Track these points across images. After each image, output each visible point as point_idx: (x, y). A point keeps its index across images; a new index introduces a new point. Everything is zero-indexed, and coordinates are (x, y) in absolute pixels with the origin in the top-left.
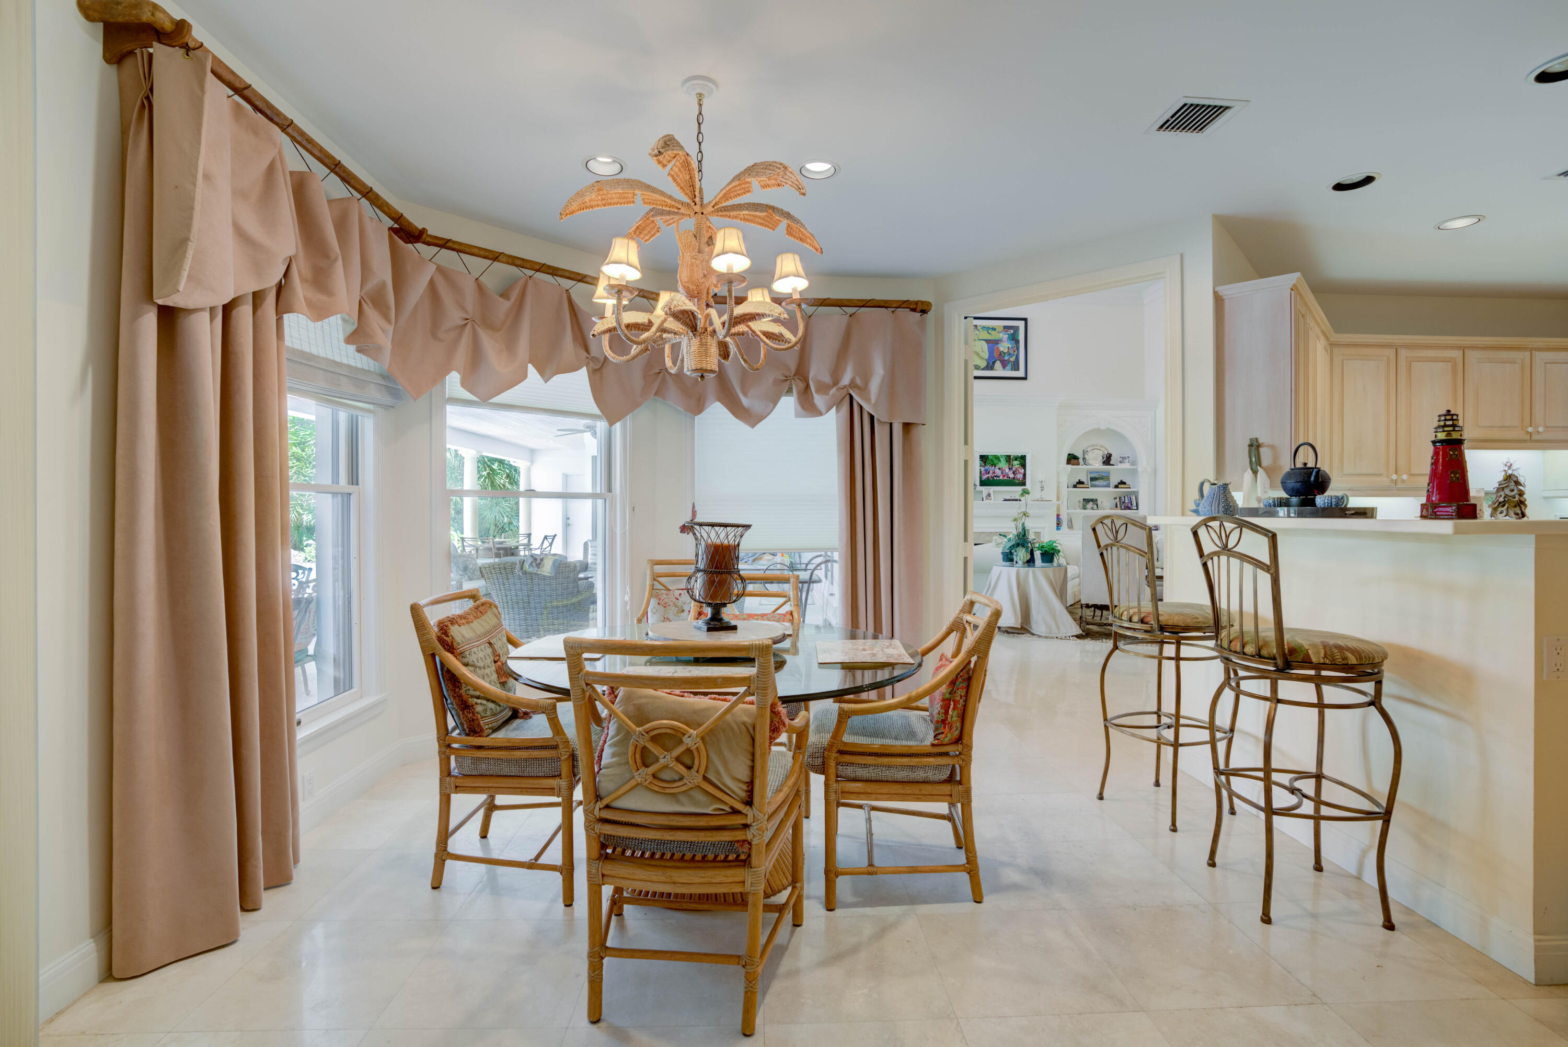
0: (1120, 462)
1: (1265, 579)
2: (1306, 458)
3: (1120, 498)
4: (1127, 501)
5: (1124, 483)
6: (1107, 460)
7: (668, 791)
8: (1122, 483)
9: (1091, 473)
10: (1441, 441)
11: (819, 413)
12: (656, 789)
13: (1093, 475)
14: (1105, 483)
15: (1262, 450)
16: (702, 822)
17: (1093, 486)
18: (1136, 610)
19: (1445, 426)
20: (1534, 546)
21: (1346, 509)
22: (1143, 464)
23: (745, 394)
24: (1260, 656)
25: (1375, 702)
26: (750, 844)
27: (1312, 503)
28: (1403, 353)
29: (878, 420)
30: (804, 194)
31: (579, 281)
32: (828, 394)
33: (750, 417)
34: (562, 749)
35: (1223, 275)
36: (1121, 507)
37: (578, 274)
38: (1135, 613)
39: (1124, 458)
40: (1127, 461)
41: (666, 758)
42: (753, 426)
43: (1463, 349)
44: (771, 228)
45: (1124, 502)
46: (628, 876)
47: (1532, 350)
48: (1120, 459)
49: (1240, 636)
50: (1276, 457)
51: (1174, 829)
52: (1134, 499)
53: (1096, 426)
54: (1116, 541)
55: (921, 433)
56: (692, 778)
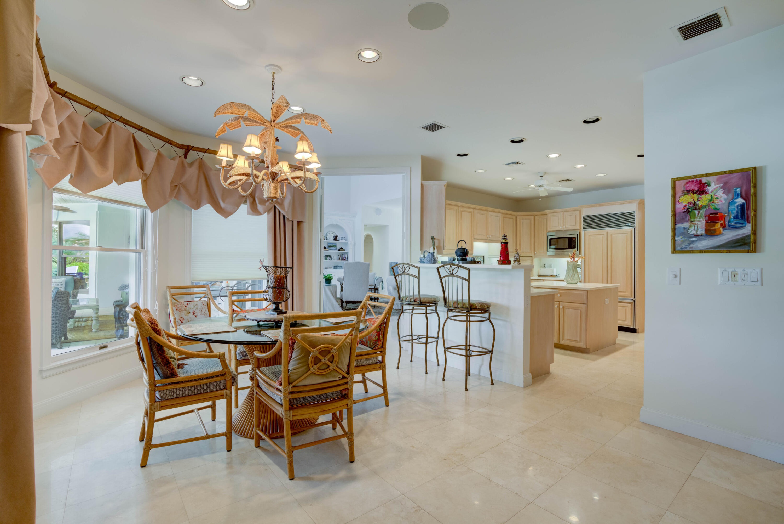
0: (341, 239)
2: (462, 245)
3: (341, 255)
4: (343, 257)
6: (336, 238)
7: (323, 373)
8: (342, 248)
9: (329, 243)
10: (504, 243)
11: (260, 214)
12: (319, 373)
13: (330, 245)
14: (335, 248)
15: (435, 240)
16: (334, 384)
17: (330, 250)
18: (412, 297)
19: (504, 238)
20: (524, 272)
21: (476, 261)
22: (350, 241)
23: (224, 201)
24: (463, 308)
25: (489, 319)
26: (348, 389)
27: (466, 259)
28: (460, 209)
29: (288, 219)
30: (332, 133)
31: (139, 130)
32: (265, 205)
33: (225, 213)
34: (227, 375)
35: (422, 178)
36: (341, 259)
37: (139, 126)
38: (411, 298)
39: (342, 238)
40: (344, 239)
41: (325, 360)
42: (226, 217)
43: (473, 209)
44: (294, 137)
45: (342, 257)
46: (305, 413)
47: (488, 211)
48: (341, 238)
49: (457, 302)
50: (439, 243)
51: (426, 373)
52: (346, 255)
53: (332, 223)
54: (404, 273)
55: (305, 226)
56: (333, 366)
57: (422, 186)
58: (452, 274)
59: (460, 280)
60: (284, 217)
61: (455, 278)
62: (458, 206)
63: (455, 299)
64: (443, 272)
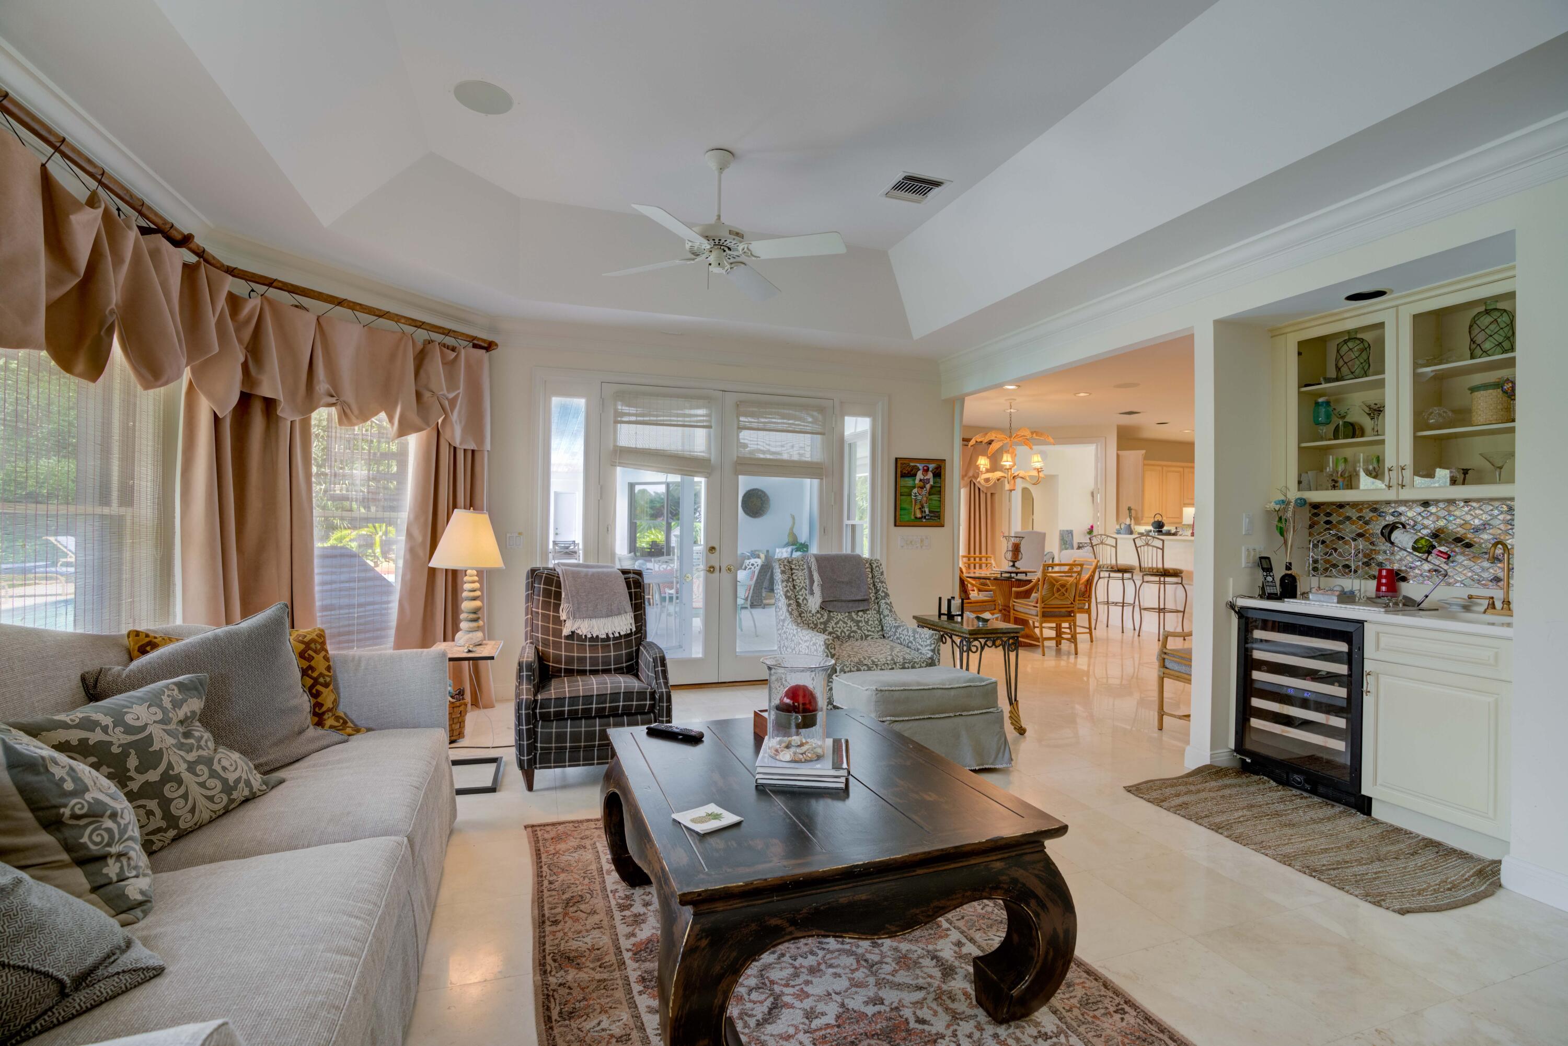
1: (1160, 552)
2: (1158, 518)
15: (1132, 511)
16: (1067, 606)
18: (1110, 565)
24: (1158, 572)
27: (1162, 531)
28: (1165, 468)
35: (1118, 449)
41: (1063, 590)
43: (1183, 467)
49: (1153, 568)
50: (1137, 514)
51: (1123, 632)
54: (1102, 543)
55: (997, 497)
56: (1067, 595)
57: (1118, 456)
58: (1147, 544)
59: (1155, 549)
60: (979, 489)
61: (1150, 548)
62: (1162, 466)
63: (1150, 566)
64: (1139, 543)
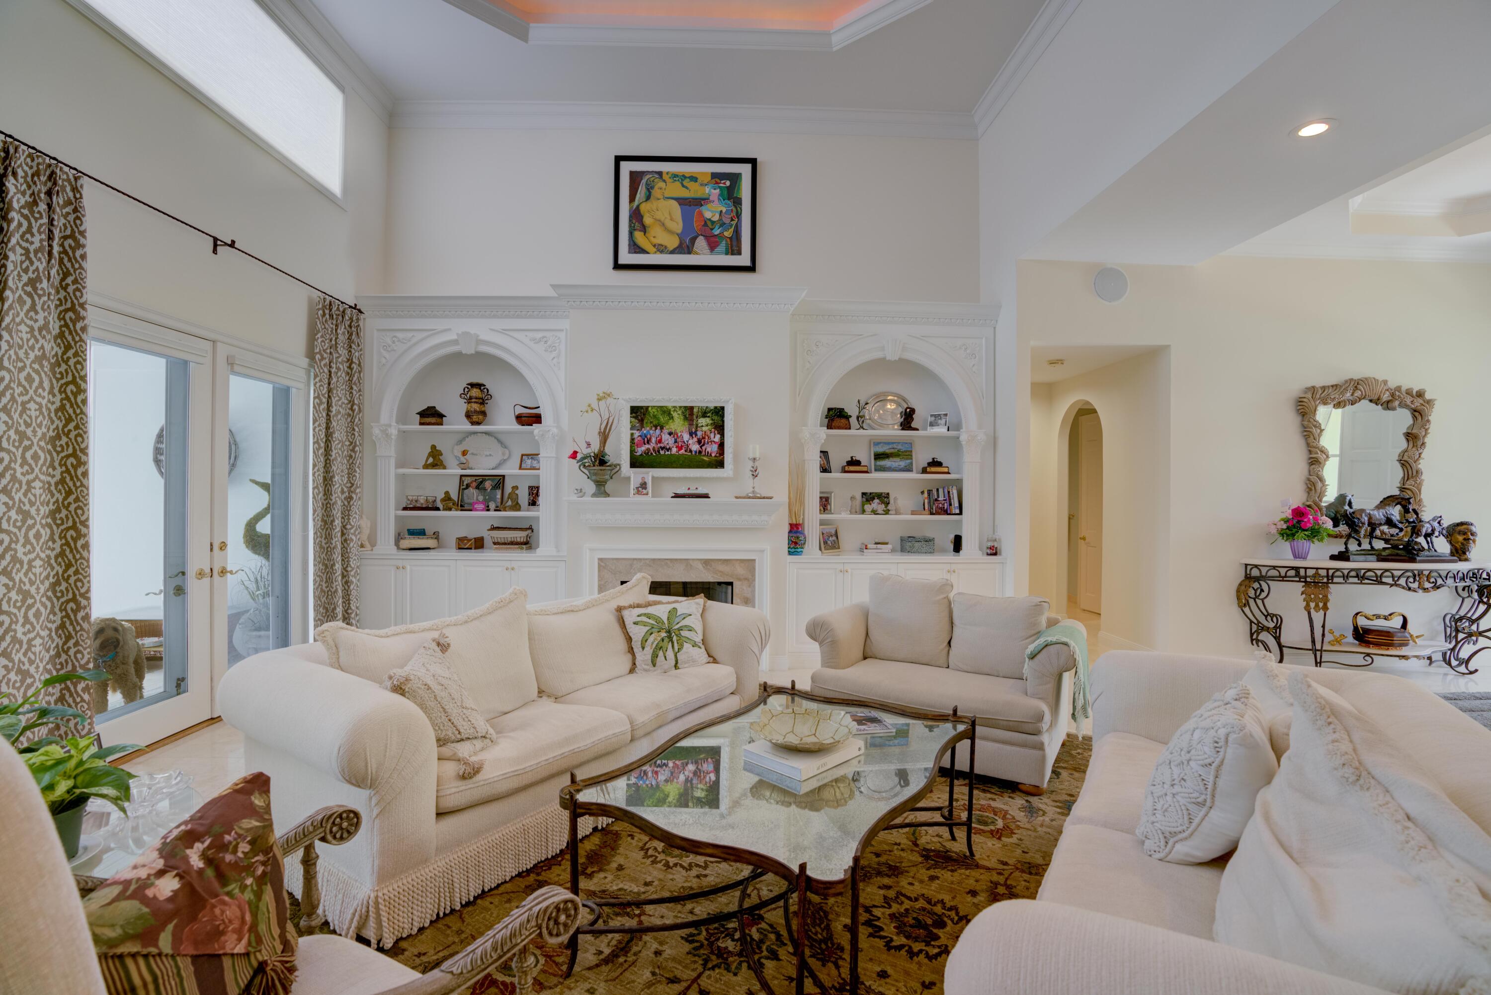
0: (932, 425)
3: (929, 492)
4: (941, 498)
5: (939, 464)
6: (908, 419)
8: (935, 463)
9: (877, 444)
13: (880, 449)
14: (902, 464)
17: (879, 469)
22: (972, 427)
36: (931, 508)
39: (937, 417)
40: (943, 421)
45: (936, 500)
48: (930, 419)
52: (954, 493)
53: (878, 355)
